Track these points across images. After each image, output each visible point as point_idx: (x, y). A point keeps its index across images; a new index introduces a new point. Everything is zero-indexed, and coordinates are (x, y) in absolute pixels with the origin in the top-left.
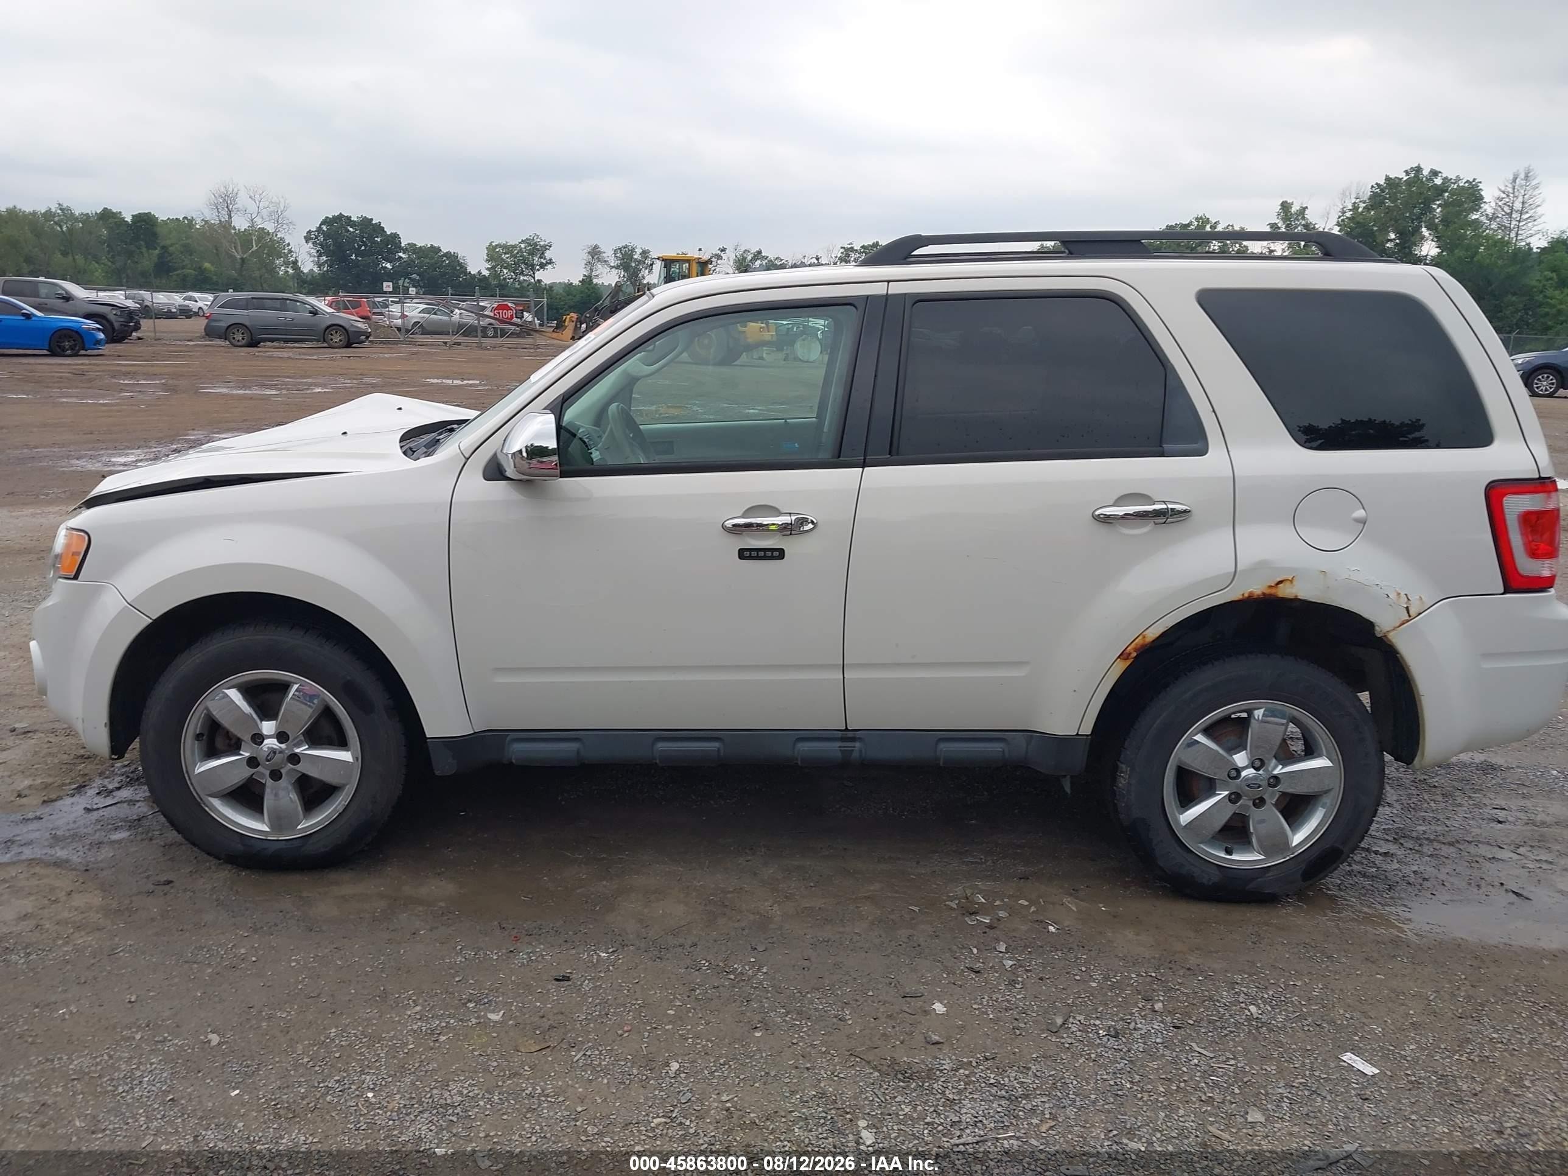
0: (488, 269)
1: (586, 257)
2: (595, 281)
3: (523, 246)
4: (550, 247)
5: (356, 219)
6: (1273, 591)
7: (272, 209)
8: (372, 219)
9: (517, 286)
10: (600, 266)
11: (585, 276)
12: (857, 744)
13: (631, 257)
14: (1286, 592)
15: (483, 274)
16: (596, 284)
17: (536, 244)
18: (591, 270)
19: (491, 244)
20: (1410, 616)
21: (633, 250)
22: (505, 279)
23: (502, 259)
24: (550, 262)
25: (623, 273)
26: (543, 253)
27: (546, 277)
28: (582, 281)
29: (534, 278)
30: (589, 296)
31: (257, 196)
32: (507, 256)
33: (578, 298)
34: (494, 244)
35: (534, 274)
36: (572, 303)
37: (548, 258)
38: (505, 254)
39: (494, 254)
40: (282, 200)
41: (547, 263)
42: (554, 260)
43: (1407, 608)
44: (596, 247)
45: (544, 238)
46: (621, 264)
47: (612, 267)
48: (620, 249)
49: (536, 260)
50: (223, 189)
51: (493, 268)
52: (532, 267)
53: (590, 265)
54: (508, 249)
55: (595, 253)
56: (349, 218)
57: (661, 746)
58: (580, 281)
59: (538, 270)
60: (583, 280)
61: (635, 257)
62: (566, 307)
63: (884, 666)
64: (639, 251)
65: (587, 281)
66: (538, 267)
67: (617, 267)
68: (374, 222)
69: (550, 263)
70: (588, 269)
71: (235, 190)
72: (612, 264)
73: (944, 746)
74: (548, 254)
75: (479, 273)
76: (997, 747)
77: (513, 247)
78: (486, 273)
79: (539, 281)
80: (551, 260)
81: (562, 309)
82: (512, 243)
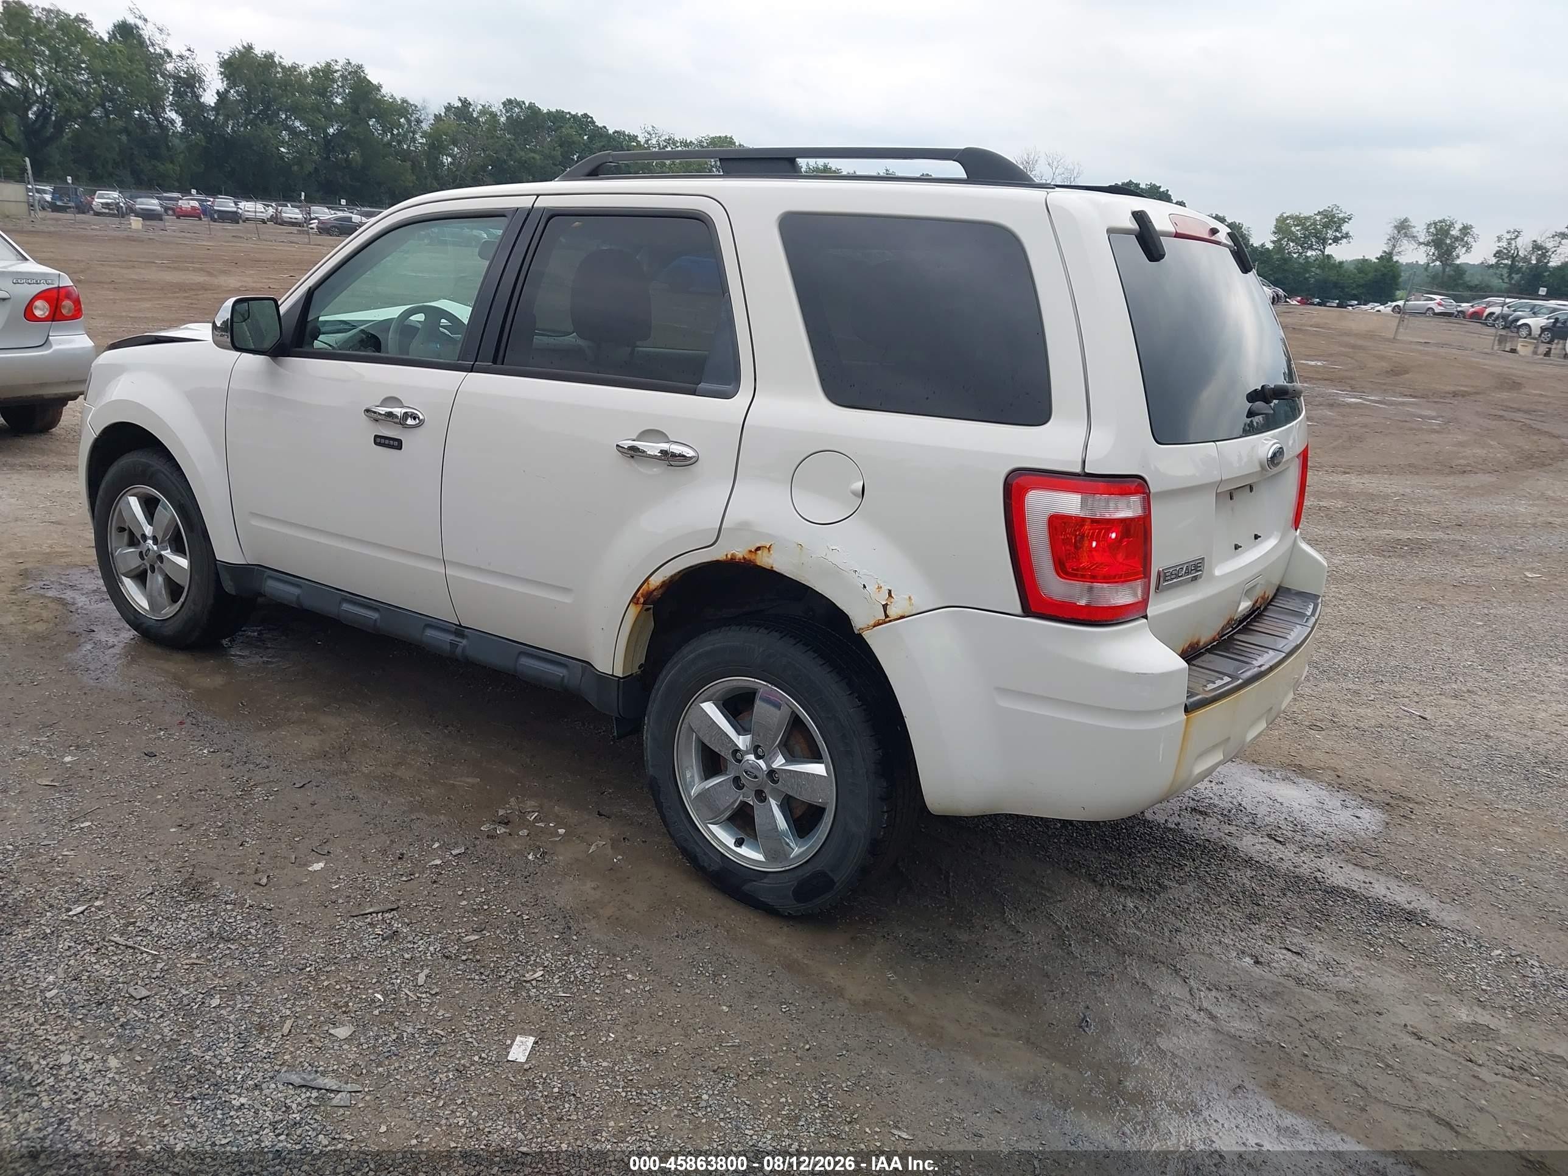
0: (1273, 242)
1: (1390, 230)
2: (1395, 258)
3: (1318, 218)
4: (1350, 219)
5: (1144, 187)
6: (753, 557)
7: (1066, 175)
8: (1160, 187)
9: (1301, 260)
10: (1405, 242)
11: (1385, 252)
12: (465, 642)
13: (1446, 233)
14: (764, 560)
15: (1267, 246)
16: (1397, 262)
17: (1333, 216)
18: (1394, 246)
19: (1282, 215)
20: (887, 616)
21: (1452, 225)
22: (1289, 253)
23: (1291, 231)
24: (1346, 236)
25: (1433, 250)
26: (1340, 227)
27: (1341, 253)
28: (1381, 259)
29: (1323, 253)
30: (1383, 275)
31: (1055, 163)
32: (1298, 228)
33: (1371, 276)
34: (1285, 215)
35: (1324, 248)
36: (1362, 282)
37: (1344, 231)
38: (1296, 226)
39: (1282, 227)
40: (1077, 167)
41: (1343, 237)
42: (1351, 234)
43: (885, 607)
44: (1406, 220)
45: (1345, 209)
46: (1433, 241)
47: (1420, 244)
48: (1435, 224)
49: (1330, 233)
50: (1025, 157)
51: (1280, 240)
52: (1324, 241)
53: (1394, 241)
54: (1299, 221)
55: (1403, 228)
56: (1137, 185)
57: (346, 606)
58: (1377, 258)
59: (1330, 244)
60: (1382, 256)
61: (1452, 233)
62: (1354, 286)
63: (479, 570)
64: (1458, 226)
65: (1387, 259)
66: (1330, 241)
67: (1427, 244)
68: (1161, 190)
69: (1345, 238)
70: (1391, 244)
71: (1036, 158)
72: (1421, 240)
73: (525, 661)
74: (1345, 228)
75: (1263, 245)
76: (560, 672)
77: (1306, 218)
78: (1270, 246)
79: (1329, 257)
80: (1347, 234)
81: (1348, 287)
82: (1305, 213)
